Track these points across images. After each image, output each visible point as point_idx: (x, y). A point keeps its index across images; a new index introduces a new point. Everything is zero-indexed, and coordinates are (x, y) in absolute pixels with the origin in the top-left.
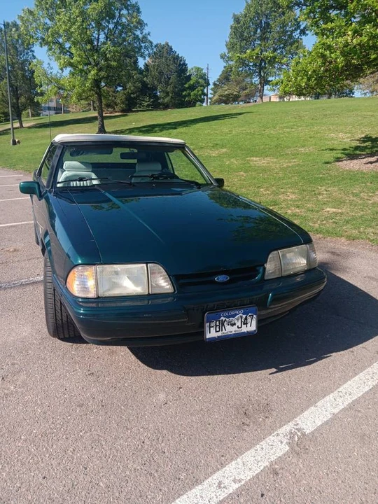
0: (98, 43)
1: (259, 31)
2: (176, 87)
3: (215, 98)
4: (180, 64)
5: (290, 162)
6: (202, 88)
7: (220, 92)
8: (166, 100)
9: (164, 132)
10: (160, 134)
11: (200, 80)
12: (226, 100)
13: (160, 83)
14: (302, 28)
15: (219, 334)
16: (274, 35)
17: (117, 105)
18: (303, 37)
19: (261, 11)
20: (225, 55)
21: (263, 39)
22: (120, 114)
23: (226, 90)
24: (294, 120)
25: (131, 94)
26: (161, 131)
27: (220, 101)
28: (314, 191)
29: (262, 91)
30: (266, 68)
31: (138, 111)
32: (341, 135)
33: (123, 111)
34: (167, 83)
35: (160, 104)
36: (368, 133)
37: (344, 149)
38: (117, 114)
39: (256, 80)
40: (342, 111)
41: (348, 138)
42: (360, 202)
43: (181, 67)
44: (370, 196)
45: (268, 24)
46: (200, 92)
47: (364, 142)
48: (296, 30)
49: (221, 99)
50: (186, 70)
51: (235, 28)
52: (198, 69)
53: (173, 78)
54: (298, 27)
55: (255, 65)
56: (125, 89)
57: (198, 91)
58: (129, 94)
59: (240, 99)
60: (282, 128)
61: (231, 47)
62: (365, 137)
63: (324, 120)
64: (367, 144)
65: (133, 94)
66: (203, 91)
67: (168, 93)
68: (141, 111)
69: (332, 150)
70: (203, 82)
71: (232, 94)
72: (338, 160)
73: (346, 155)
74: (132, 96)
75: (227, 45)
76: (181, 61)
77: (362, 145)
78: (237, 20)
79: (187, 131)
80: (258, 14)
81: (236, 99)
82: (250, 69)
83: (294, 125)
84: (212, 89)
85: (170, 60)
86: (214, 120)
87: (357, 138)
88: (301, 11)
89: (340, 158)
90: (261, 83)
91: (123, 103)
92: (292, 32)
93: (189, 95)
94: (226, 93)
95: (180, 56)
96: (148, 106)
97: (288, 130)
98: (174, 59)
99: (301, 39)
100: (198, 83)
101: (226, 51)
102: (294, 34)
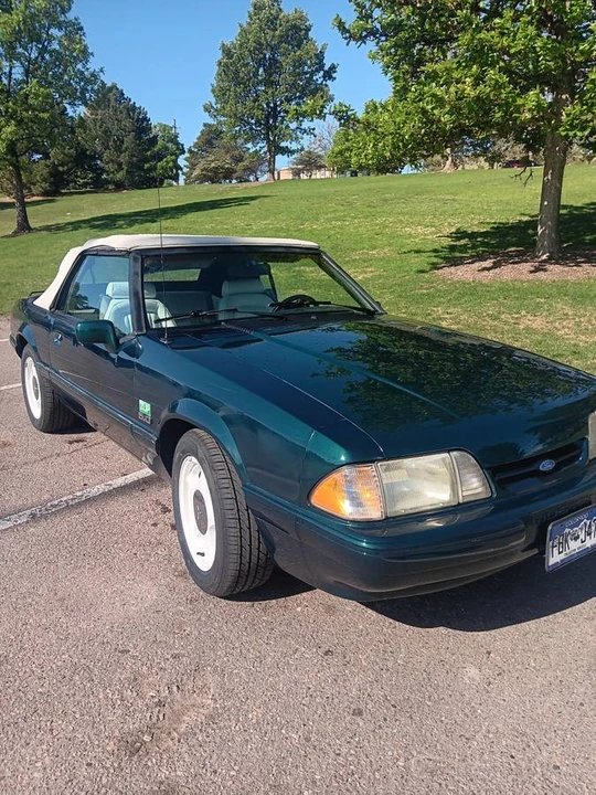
0: (10, 81)
1: (261, 70)
2: (133, 156)
3: (196, 173)
4: (138, 119)
5: (366, 273)
6: (173, 157)
7: (202, 164)
8: (120, 176)
9: (136, 227)
10: (129, 230)
11: (170, 145)
12: (214, 176)
13: (107, 148)
14: (326, 68)
15: (562, 556)
16: (285, 78)
17: (35, 185)
18: (329, 82)
19: (266, 39)
20: (212, 107)
21: (269, 83)
22: (41, 198)
23: (213, 160)
24: (342, 208)
25: (59, 165)
26: (130, 225)
27: (203, 179)
28: (429, 314)
29: (272, 162)
30: (276, 128)
31: (72, 194)
32: (420, 229)
33: (45, 193)
34: (119, 149)
35: (107, 182)
36: (459, 226)
37: (435, 251)
38: (35, 198)
39: (262, 146)
40: (407, 193)
41: (431, 234)
42: (506, 328)
43: (141, 125)
44: (517, 318)
45: (274, 61)
46: (171, 164)
47: (458, 239)
48: (318, 71)
49: (205, 175)
50: (148, 129)
51: (226, 65)
52: (165, 128)
53: (129, 140)
54: (321, 67)
55: (258, 123)
56: (46, 156)
57: (168, 162)
58: (55, 167)
59: (235, 175)
60: (329, 220)
61: (221, 93)
62: (458, 232)
63: (386, 208)
64: (463, 242)
65: (62, 165)
66: (175, 161)
67: (120, 165)
68: (76, 193)
69: (417, 252)
70: (174, 147)
71: (222, 168)
72: (435, 267)
73: (444, 258)
74: (61, 169)
75: (213, 91)
76: (140, 113)
77: (458, 243)
78: (227, 52)
79: (176, 225)
80: (261, 44)
81: (228, 174)
82: (251, 129)
83: (345, 216)
84: (186, 159)
85: (121, 112)
86: (212, 208)
87: (445, 233)
88: (378, 43)
89: (437, 263)
90: (269, 151)
91: (45, 180)
92: (312, 74)
93: (155, 168)
94: (213, 165)
95: (137, 105)
96: (85, 185)
97: (339, 223)
98: (128, 110)
99: (326, 85)
100: (167, 148)
101: (213, 100)
102: (314, 78)
